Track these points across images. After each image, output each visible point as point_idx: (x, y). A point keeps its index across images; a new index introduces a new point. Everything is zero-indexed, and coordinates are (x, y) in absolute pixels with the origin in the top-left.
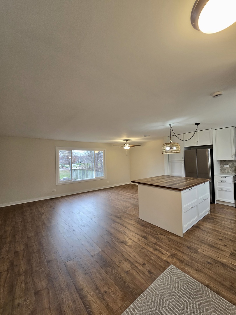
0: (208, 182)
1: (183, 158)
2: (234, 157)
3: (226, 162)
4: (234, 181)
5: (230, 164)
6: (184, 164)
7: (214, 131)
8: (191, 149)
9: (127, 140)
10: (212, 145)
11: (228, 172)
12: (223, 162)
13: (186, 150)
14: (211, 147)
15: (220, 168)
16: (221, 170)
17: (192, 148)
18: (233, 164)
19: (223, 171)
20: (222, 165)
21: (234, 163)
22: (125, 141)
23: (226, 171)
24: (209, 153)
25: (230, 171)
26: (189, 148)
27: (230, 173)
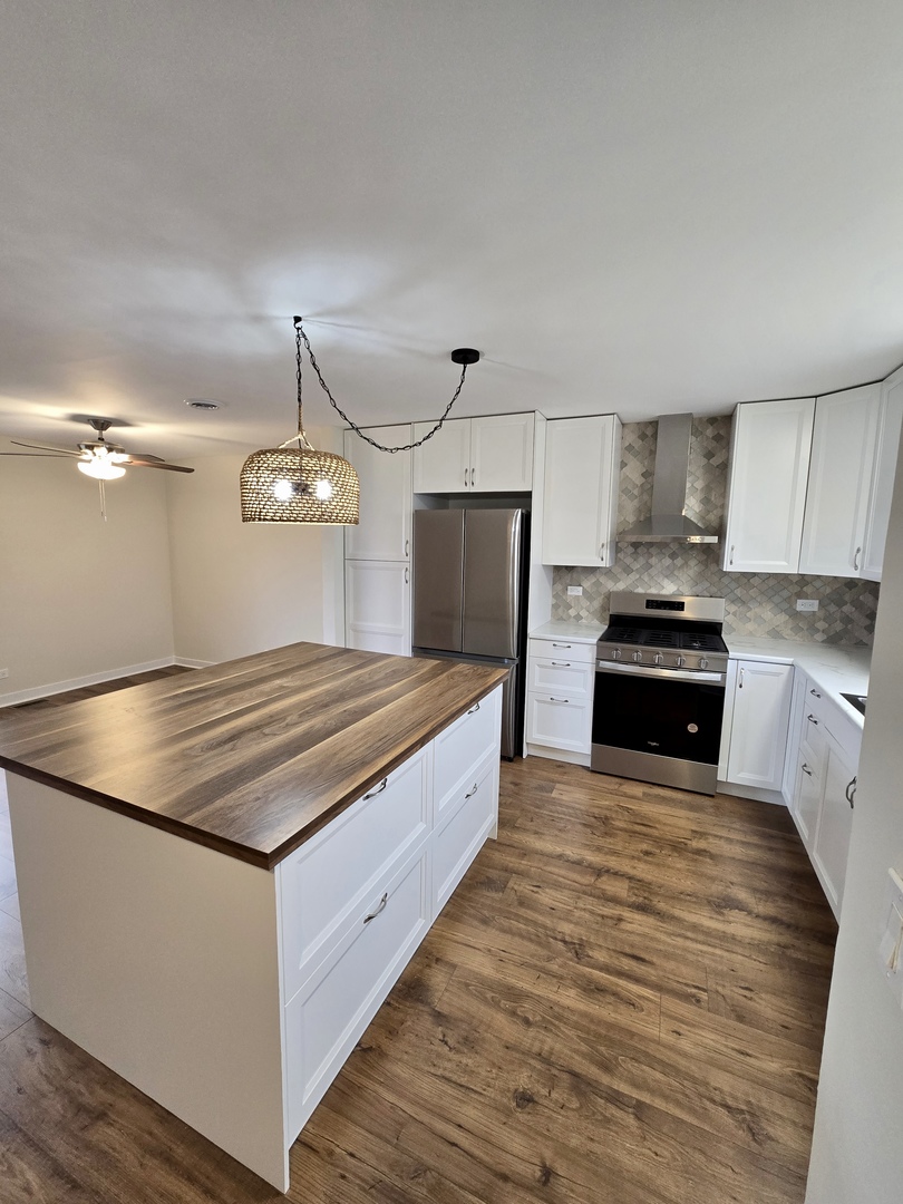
0: (498, 691)
1: (410, 549)
2: (606, 553)
3: (575, 575)
4: (597, 664)
5: (587, 584)
6: (409, 576)
7: (541, 425)
8: (446, 507)
9: (101, 424)
10: (528, 495)
11: (578, 617)
12: (563, 574)
13: (422, 507)
14: (524, 499)
15: (550, 601)
16: (555, 607)
17: (451, 502)
18: (597, 584)
19: (560, 610)
20: (559, 587)
21: (603, 579)
22: (89, 429)
23: (572, 612)
24: (515, 528)
25: (584, 613)
26: (442, 499)
27: (584, 621)
